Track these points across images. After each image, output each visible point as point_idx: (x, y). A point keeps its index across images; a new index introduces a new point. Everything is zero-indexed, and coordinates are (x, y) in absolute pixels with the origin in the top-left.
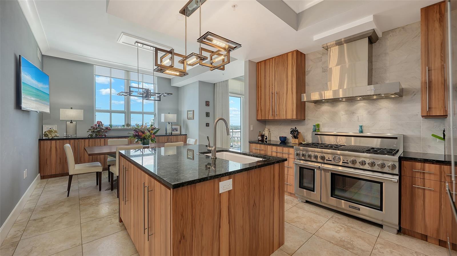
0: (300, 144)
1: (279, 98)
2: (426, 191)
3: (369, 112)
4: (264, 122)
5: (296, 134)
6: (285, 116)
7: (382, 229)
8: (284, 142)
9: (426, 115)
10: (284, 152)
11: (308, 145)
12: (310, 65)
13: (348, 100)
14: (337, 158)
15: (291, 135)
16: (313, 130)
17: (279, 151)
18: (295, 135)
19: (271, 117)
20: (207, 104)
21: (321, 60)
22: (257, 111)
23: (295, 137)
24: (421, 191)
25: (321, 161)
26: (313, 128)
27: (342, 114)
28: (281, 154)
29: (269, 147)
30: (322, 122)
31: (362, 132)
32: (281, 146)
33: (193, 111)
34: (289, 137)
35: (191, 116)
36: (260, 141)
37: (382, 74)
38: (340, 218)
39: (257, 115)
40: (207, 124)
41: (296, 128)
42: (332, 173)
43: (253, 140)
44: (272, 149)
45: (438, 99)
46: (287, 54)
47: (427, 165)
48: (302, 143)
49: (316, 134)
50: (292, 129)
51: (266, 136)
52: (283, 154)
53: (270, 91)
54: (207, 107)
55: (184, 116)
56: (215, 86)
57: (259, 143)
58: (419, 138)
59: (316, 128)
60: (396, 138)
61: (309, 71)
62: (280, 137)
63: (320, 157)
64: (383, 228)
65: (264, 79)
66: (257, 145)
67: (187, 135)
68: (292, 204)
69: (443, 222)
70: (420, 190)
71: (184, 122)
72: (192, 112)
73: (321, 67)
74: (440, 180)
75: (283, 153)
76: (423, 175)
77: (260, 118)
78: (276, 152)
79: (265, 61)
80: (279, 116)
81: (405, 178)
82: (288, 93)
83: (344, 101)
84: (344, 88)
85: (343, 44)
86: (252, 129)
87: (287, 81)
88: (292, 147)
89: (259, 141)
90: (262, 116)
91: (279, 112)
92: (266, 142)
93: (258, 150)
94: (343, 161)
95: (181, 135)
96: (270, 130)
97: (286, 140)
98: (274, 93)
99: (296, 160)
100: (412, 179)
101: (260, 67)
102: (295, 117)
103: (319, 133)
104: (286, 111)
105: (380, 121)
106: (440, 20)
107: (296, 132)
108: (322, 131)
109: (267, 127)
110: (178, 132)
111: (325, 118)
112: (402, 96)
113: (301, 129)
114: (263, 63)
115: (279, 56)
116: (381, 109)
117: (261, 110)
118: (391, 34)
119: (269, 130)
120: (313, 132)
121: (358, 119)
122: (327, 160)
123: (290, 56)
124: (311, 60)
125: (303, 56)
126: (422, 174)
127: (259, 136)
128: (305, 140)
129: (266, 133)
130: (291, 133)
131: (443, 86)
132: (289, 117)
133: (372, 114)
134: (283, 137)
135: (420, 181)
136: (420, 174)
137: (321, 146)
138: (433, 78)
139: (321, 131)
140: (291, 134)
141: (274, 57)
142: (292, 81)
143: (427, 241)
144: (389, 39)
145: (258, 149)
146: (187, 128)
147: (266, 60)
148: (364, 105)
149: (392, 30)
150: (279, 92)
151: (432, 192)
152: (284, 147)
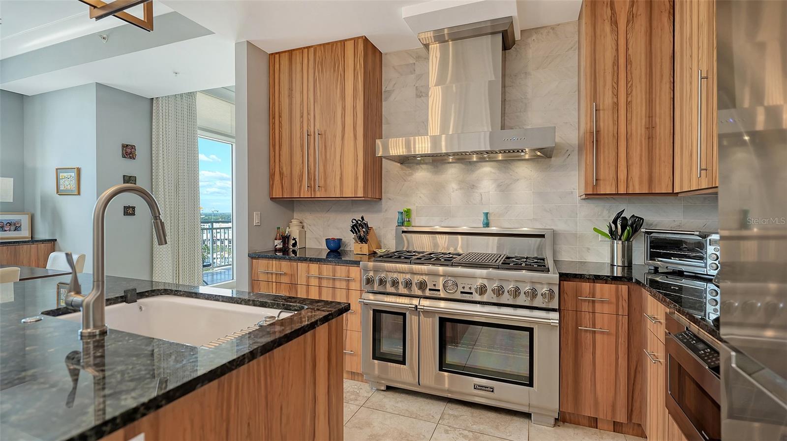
0: (373, 255)
1: (325, 146)
2: (596, 335)
3: (499, 186)
4: (289, 204)
5: (364, 232)
6: (338, 189)
7: (530, 421)
8: (336, 250)
9: (592, 193)
10: (338, 275)
11: (389, 257)
12: (390, 76)
13: (459, 159)
14: (450, 283)
15: (353, 235)
16: (398, 223)
17: (325, 274)
18: (362, 234)
19: (305, 193)
20: (128, 152)
21: (415, 71)
22: (272, 176)
23: (362, 240)
24: (589, 336)
25: (419, 293)
26: (399, 218)
27: (453, 188)
28: (331, 281)
29: (302, 266)
30: (417, 205)
31: (487, 225)
32: (330, 262)
33: (79, 170)
34: (349, 238)
35: (68, 182)
36: (280, 250)
37: (520, 112)
38: (456, 414)
39: (271, 187)
40: (129, 207)
41: (362, 218)
42: (440, 318)
43: (259, 248)
44: (308, 271)
45: (608, 164)
46: (343, 42)
47: (598, 286)
48: (375, 253)
49: (404, 232)
50: (355, 220)
51: (294, 239)
52: (336, 281)
53: (302, 127)
54: (128, 162)
55: (47, 184)
56: (154, 105)
57: (276, 258)
58: (575, 235)
59: (405, 218)
60: (543, 236)
61: (389, 93)
62: (326, 239)
63: (416, 284)
64: (532, 419)
65: (289, 96)
66: (271, 262)
67: (56, 240)
68: (358, 402)
69: (621, 388)
70: (588, 334)
71: (44, 201)
72: (73, 174)
73: (415, 85)
74: (616, 312)
75: (334, 279)
76: (593, 305)
77: (277, 194)
78: (319, 278)
79: (291, 52)
80: (326, 190)
81: (565, 313)
82: (346, 135)
83: (451, 163)
84: (450, 133)
85: (447, 41)
86: (256, 221)
87: (344, 108)
88: (356, 263)
89: (276, 250)
90: (285, 190)
91: (325, 181)
92: (294, 252)
93: (274, 276)
94: (463, 290)
95: (33, 241)
96: (305, 224)
97: (340, 247)
98: (312, 134)
99: (365, 295)
100: (577, 313)
101: (277, 66)
102: (360, 194)
103: (410, 229)
104: (341, 179)
105: (516, 203)
106: (611, 19)
107: (364, 226)
108: (416, 225)
109: (296, 215)
110: (25, 233)
111: (422, 196)
112: (551, 158)
113: (372, 220)
114: (286, 56)
115: (324, 44)
116: (518, 179)
117: (281, 174)
118: (534, 37)
119: (301, 223)
120: (399, 226)
121: (482, 198)
122: (430, 290)
123: (350, 47)
124: (394, 67)
125: (378, 55)
126: (591, 304)
127: (276, 239)
128: (382, 245)
129: (294, 231)
130: (351, 231)
131: (615, 141)
132: (348, 193)
133: (504, 189)
134: (334, 239)
135: (588, 318)
136: (587, 303)
137: (418, 259)
138: (602, 124)
139: (413, 225)
140: (354, 233)
141: (312, 46)
142: (354, 108)
143: (597, 428)
144: (531, 46)
145: (272, 273)
146: (56, 218)
147: (294, 50)
148: (491, 172)
149: (537, 30)
150: (325, 132)
151: (605, 336)
152: (338, 264)
